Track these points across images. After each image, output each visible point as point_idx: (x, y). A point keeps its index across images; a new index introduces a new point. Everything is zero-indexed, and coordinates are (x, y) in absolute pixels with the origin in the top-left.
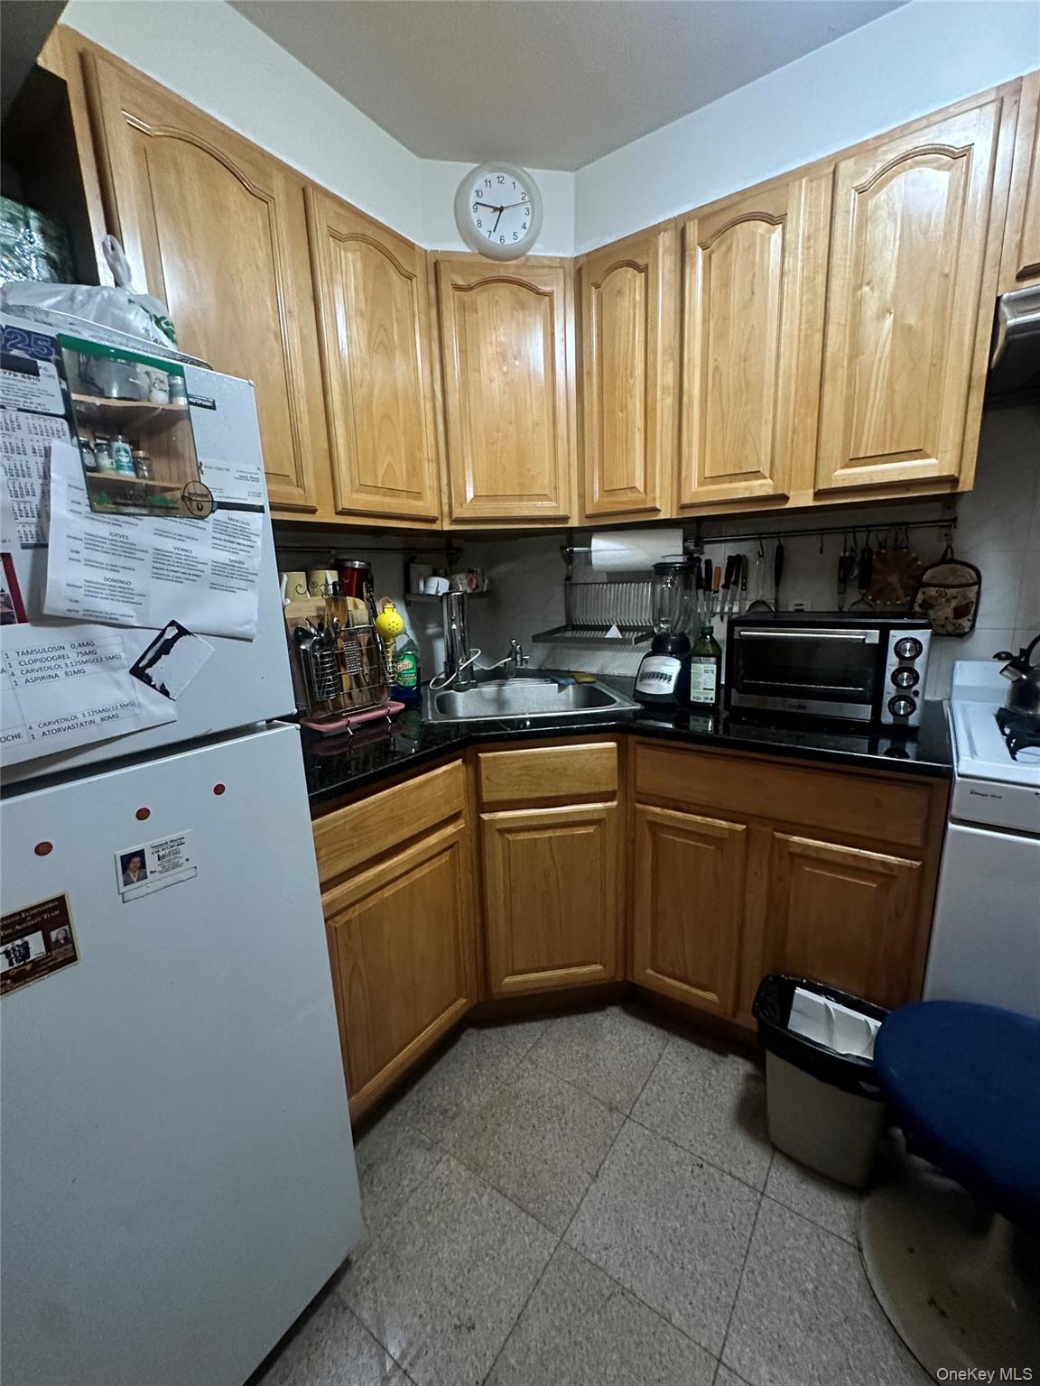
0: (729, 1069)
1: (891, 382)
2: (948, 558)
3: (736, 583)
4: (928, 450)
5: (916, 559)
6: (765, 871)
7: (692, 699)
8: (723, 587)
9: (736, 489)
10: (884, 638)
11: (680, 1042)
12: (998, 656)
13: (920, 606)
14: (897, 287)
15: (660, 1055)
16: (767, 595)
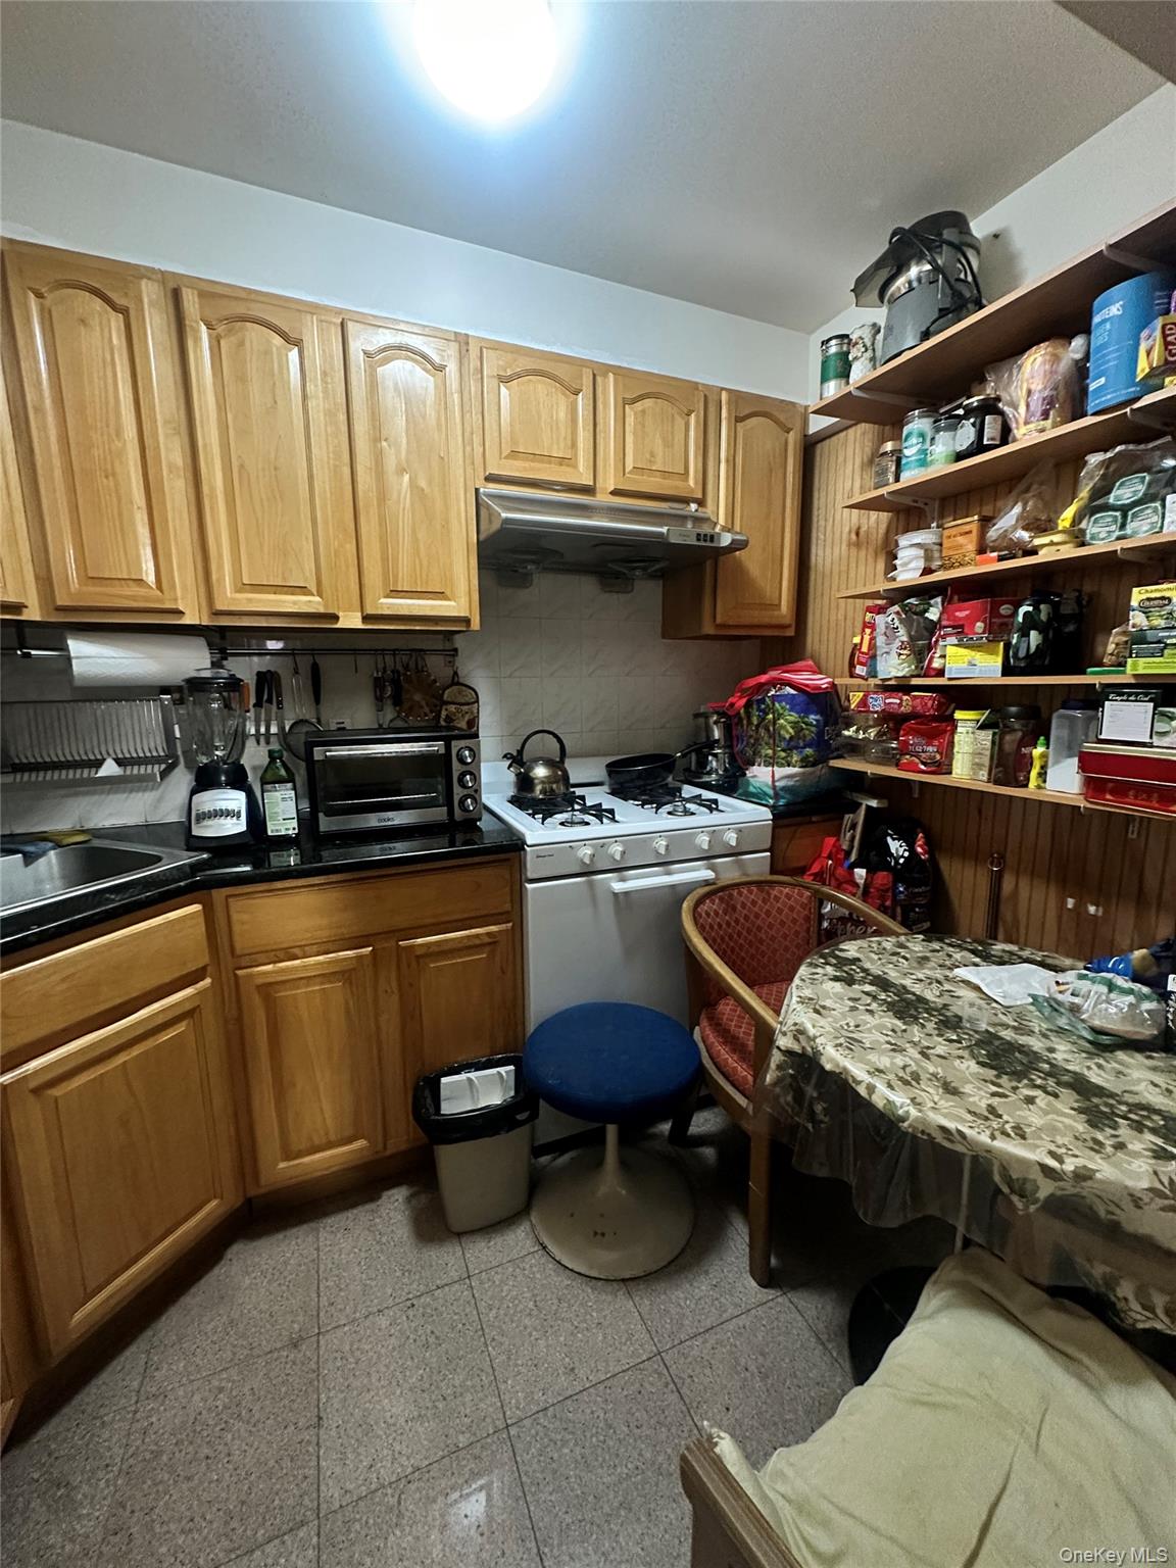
0: (389, 1206)
1: (414, 531)
2: (455, 681)
3: (270, 701)
4: (448, 593)
5: (435, 681)
6: (394, 984)
7: (270, 833)
8: (254, 706)
9: (280, 601)
10: (448, 747)
11: (330, 1221)
12: (505, 756)
13: (445, 721)
14: (408, 452)
15: (318, 1249)
16: (307, 712)
